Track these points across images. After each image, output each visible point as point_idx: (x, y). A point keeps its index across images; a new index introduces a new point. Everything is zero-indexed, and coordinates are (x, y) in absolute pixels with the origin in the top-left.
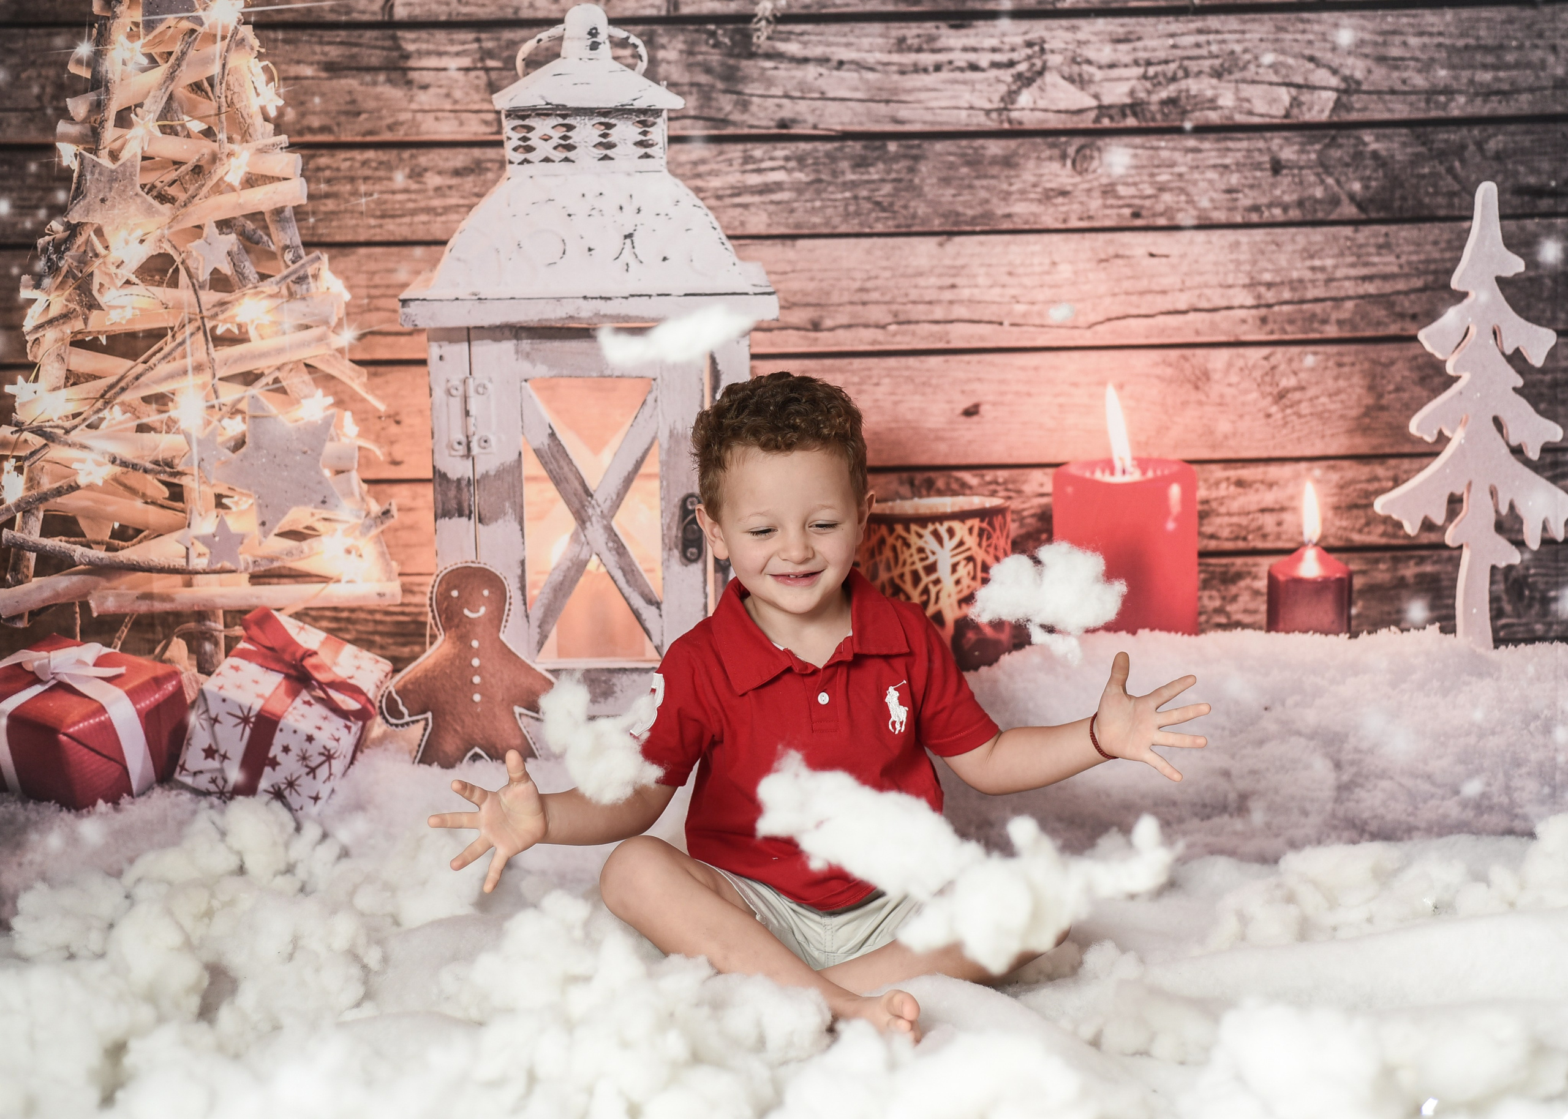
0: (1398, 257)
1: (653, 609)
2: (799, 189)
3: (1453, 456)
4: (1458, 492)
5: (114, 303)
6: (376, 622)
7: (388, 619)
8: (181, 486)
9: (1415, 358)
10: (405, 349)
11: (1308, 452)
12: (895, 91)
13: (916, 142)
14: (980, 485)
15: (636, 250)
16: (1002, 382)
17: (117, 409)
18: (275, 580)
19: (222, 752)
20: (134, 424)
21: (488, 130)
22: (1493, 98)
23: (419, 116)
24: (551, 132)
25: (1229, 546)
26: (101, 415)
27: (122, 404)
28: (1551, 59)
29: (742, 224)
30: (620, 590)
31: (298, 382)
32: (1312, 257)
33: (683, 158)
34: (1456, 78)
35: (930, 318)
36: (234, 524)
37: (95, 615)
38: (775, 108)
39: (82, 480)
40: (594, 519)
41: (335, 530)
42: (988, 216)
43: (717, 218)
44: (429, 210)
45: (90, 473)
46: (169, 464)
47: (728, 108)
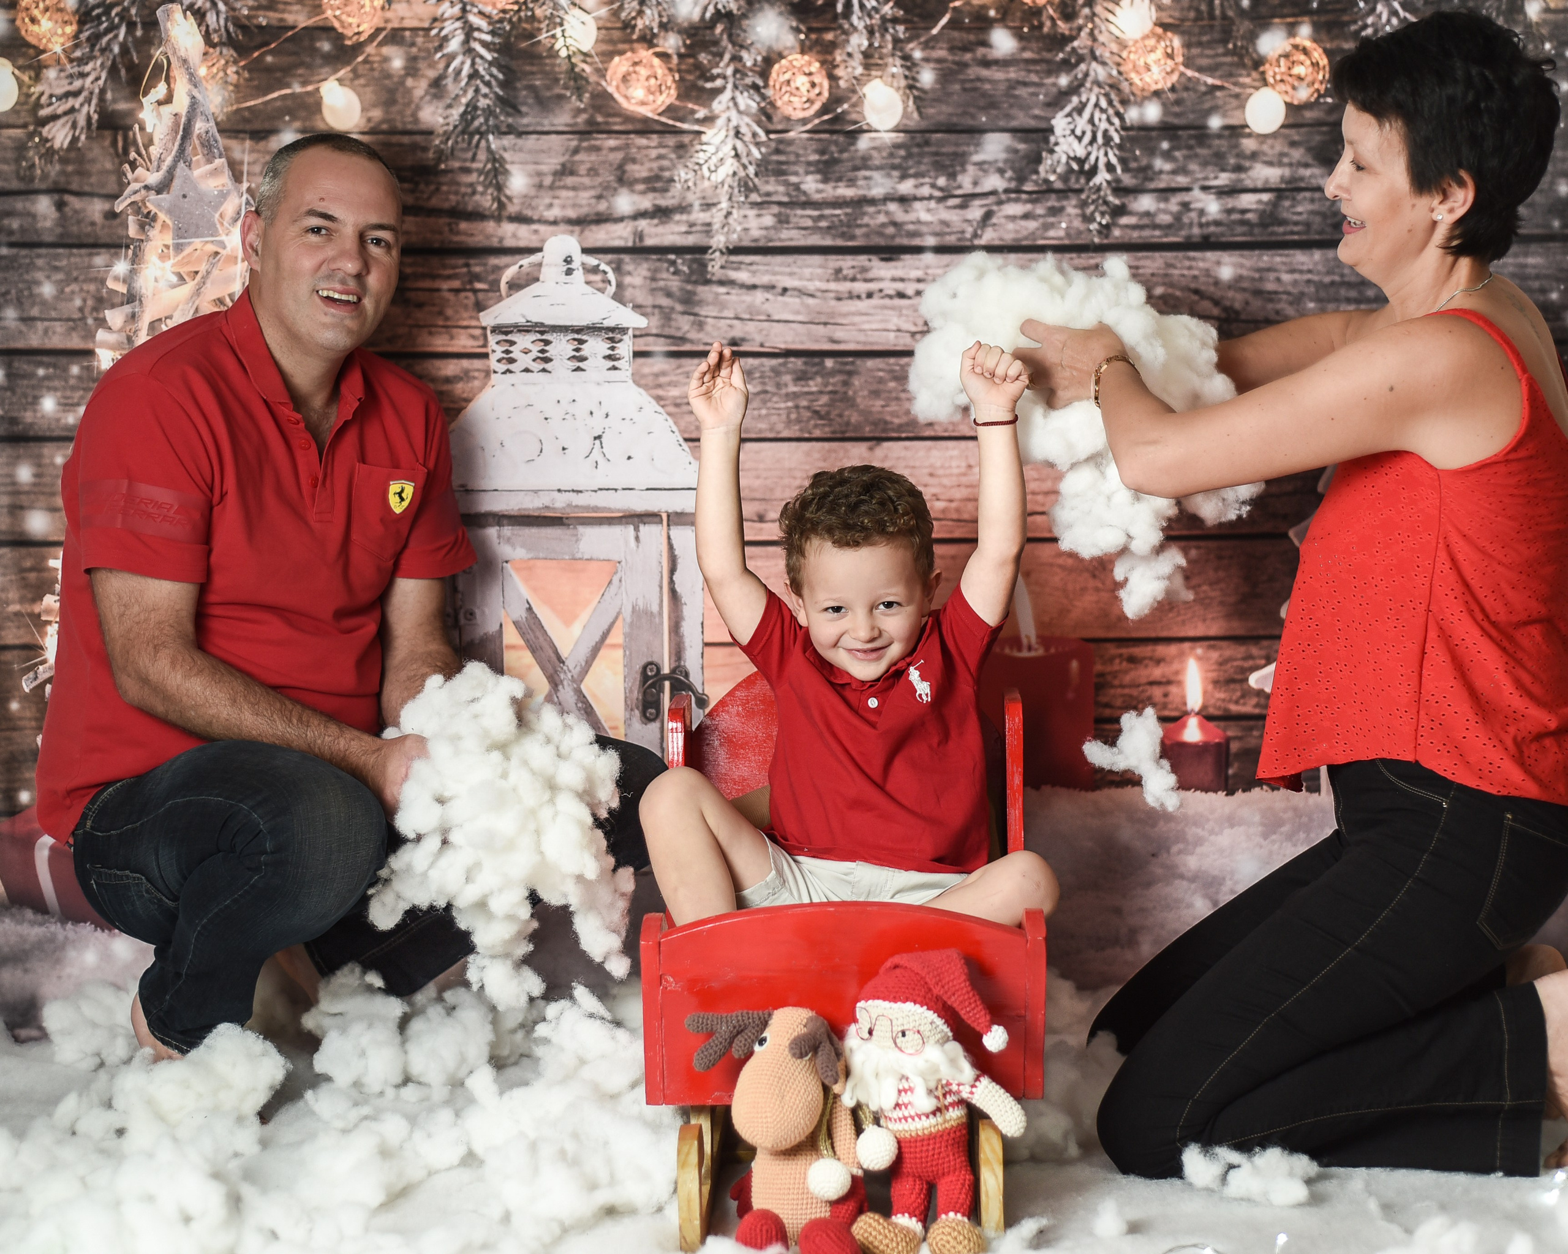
9: (1285, 552)
11: (1191, 633)
12: (832, 314)
13: (850, 359)
15: (605, 450)
21: (475, 343)
23: (414, 331)
24: (531, 346)
33: (646, 370)
38: (726, 328)
40: (565, 683)
42: (912, 424)
43: (675, 423)
47: (686, 327)
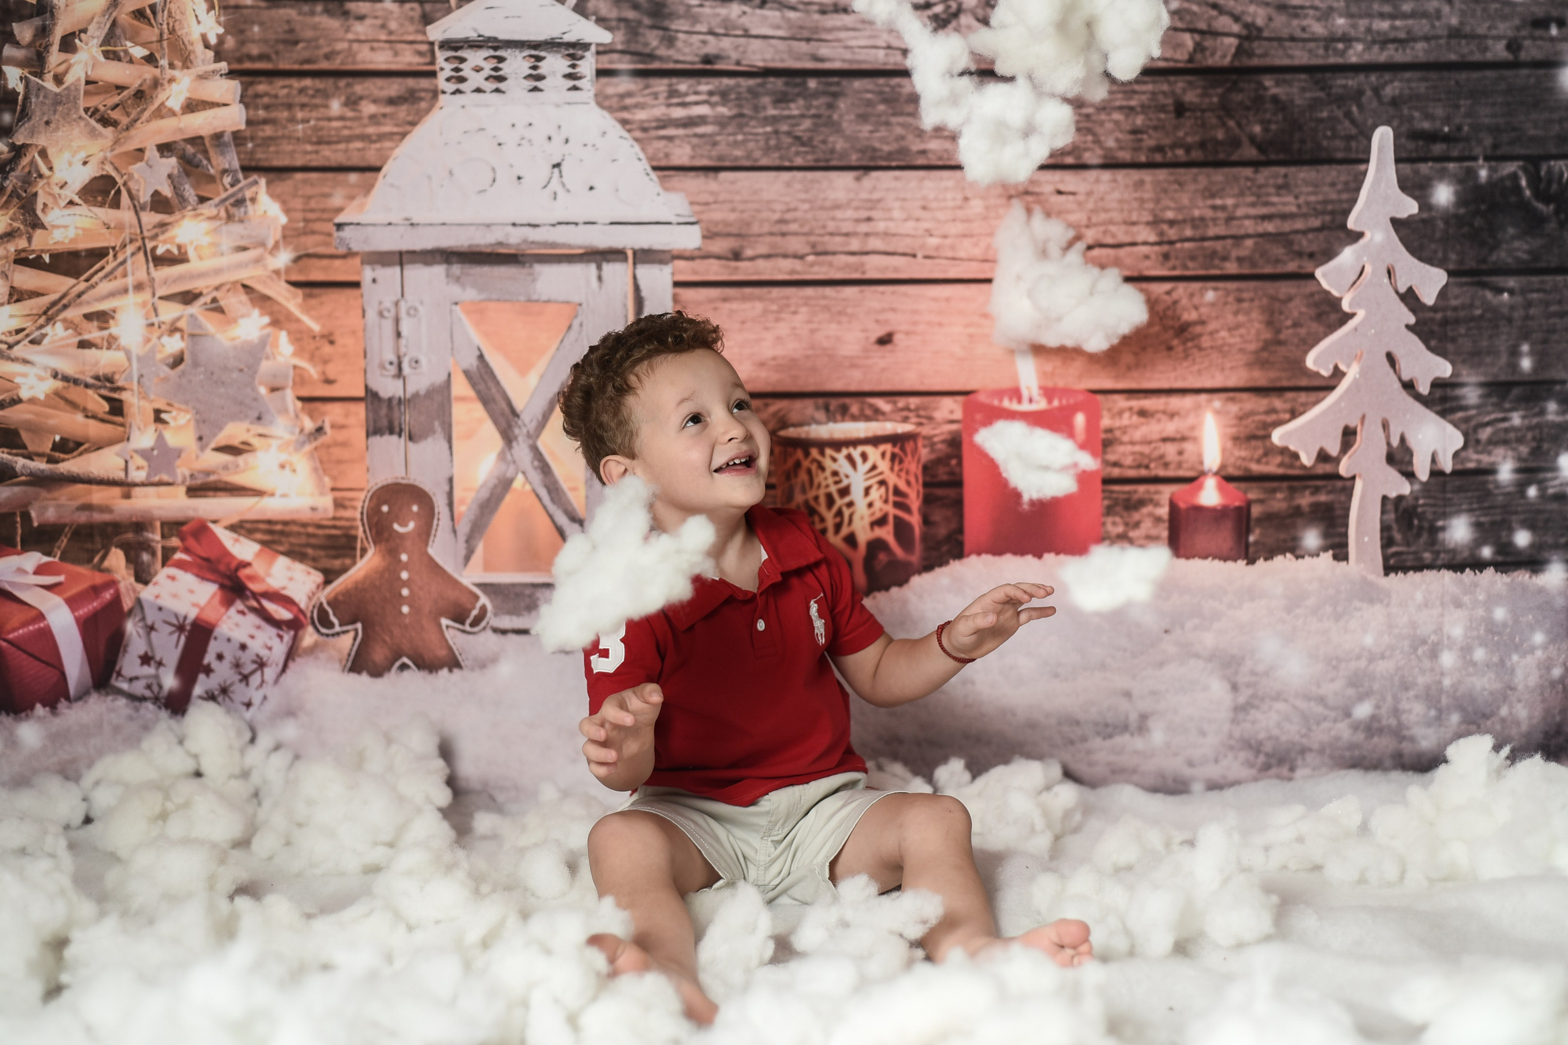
0: (1296, 197)
1: (576, 526)
2: (722, 123)
3: (1348, 391)
4: (1352, 425)
5: (56, 223)
6: (309, 535)
7: (320, 532)
8: (120, 401)
9: (1312, 295)
10: (340, 271)
11: (1208, 384)
12: (816, 29)
13: (835, 79)
14: (893, 411)
15: (565, 179)
16: (915, 312)
17: (59, 326)
18: (211, 493)
19: (158, 658)
20: (76, 340)
21: (421, 60)
22: (1391, 46)
23: (355, 46)
24: (483, 64)
25: (1132, 473)
26: (43, 331)
27: (64, 321)
28: (1446, 9)
29: (667, 155)
30: (545, 507)
31: (235, 302)
32: (1213, 196)
33: (610, 91)
34: (1354, 26)
35: (847, 249)
36: (172, 439)
37: (36, 524)
38: (698, 44)
39: (24, 394)
40: (520, 439)
41: (269, 446)
42: (903, 151)
43: (643, 150)
44: (363, 137)
45: (32, 388)
46: (109, 379)
47: (655, 43)
